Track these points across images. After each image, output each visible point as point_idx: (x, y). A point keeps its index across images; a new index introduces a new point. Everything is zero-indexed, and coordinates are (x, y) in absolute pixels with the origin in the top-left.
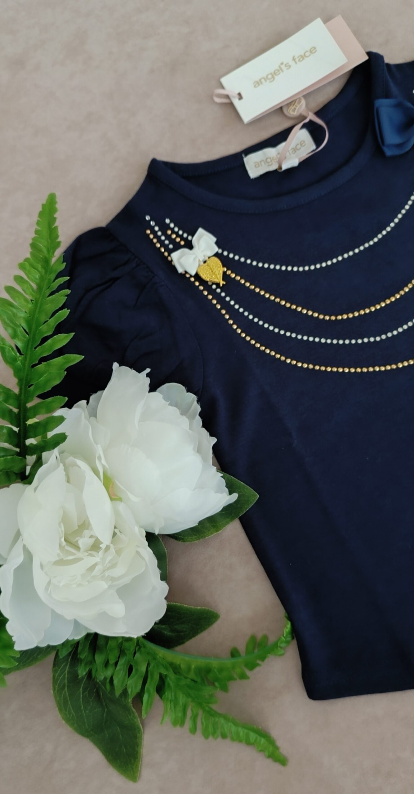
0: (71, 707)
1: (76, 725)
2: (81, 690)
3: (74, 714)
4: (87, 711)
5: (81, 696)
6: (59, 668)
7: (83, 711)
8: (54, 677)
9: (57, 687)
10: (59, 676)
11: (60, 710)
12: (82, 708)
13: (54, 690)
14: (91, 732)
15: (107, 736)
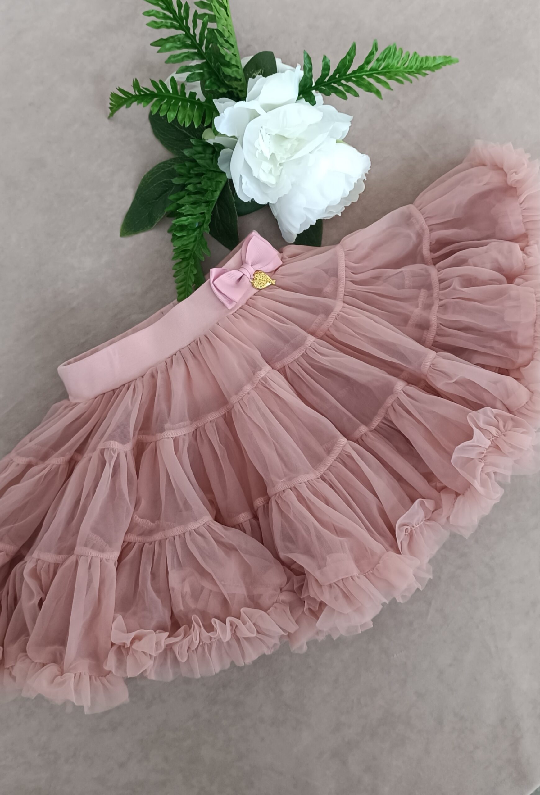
0: (153, 178)
1: (142, 186)
2: (165, 180)
3: (149, 182)
4: (153, 189)
5: (162, 181)
6: (174, 162)
7: (152, 187)
8: (167, 161)
9: (162, 165)
10: (169, 164)
11: (149, 173)
12: (154, 185)
13: (160, 164)
14: (140, 198)
15: (140, 209)
